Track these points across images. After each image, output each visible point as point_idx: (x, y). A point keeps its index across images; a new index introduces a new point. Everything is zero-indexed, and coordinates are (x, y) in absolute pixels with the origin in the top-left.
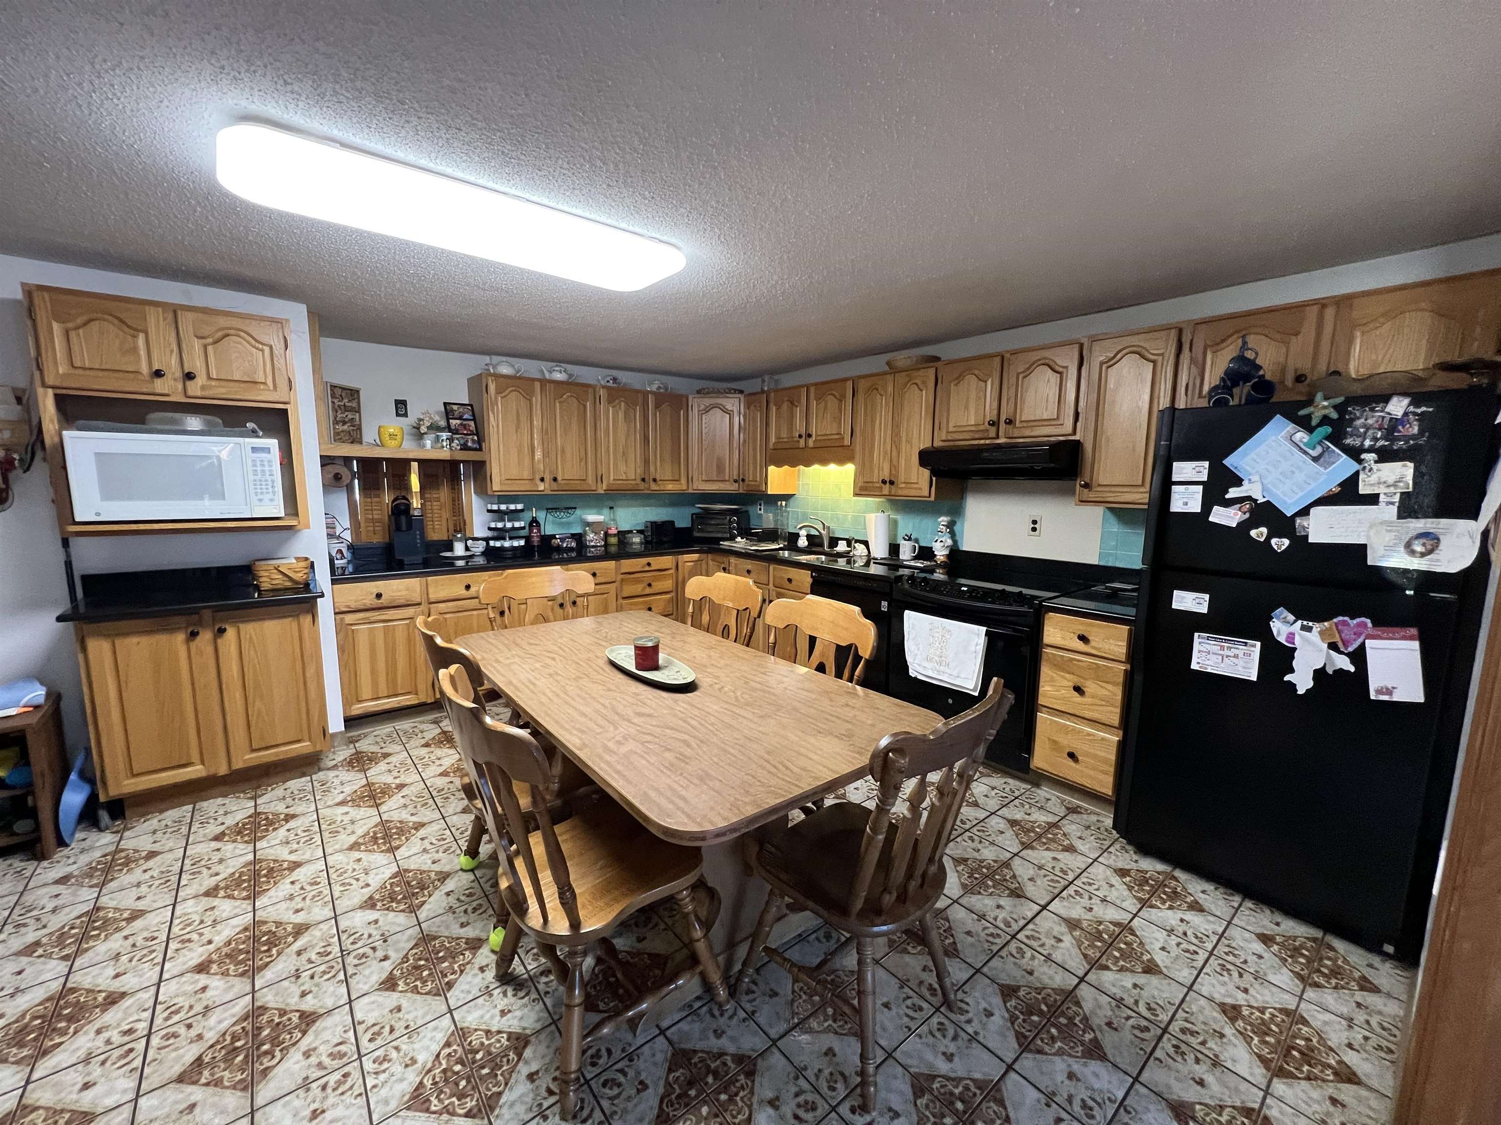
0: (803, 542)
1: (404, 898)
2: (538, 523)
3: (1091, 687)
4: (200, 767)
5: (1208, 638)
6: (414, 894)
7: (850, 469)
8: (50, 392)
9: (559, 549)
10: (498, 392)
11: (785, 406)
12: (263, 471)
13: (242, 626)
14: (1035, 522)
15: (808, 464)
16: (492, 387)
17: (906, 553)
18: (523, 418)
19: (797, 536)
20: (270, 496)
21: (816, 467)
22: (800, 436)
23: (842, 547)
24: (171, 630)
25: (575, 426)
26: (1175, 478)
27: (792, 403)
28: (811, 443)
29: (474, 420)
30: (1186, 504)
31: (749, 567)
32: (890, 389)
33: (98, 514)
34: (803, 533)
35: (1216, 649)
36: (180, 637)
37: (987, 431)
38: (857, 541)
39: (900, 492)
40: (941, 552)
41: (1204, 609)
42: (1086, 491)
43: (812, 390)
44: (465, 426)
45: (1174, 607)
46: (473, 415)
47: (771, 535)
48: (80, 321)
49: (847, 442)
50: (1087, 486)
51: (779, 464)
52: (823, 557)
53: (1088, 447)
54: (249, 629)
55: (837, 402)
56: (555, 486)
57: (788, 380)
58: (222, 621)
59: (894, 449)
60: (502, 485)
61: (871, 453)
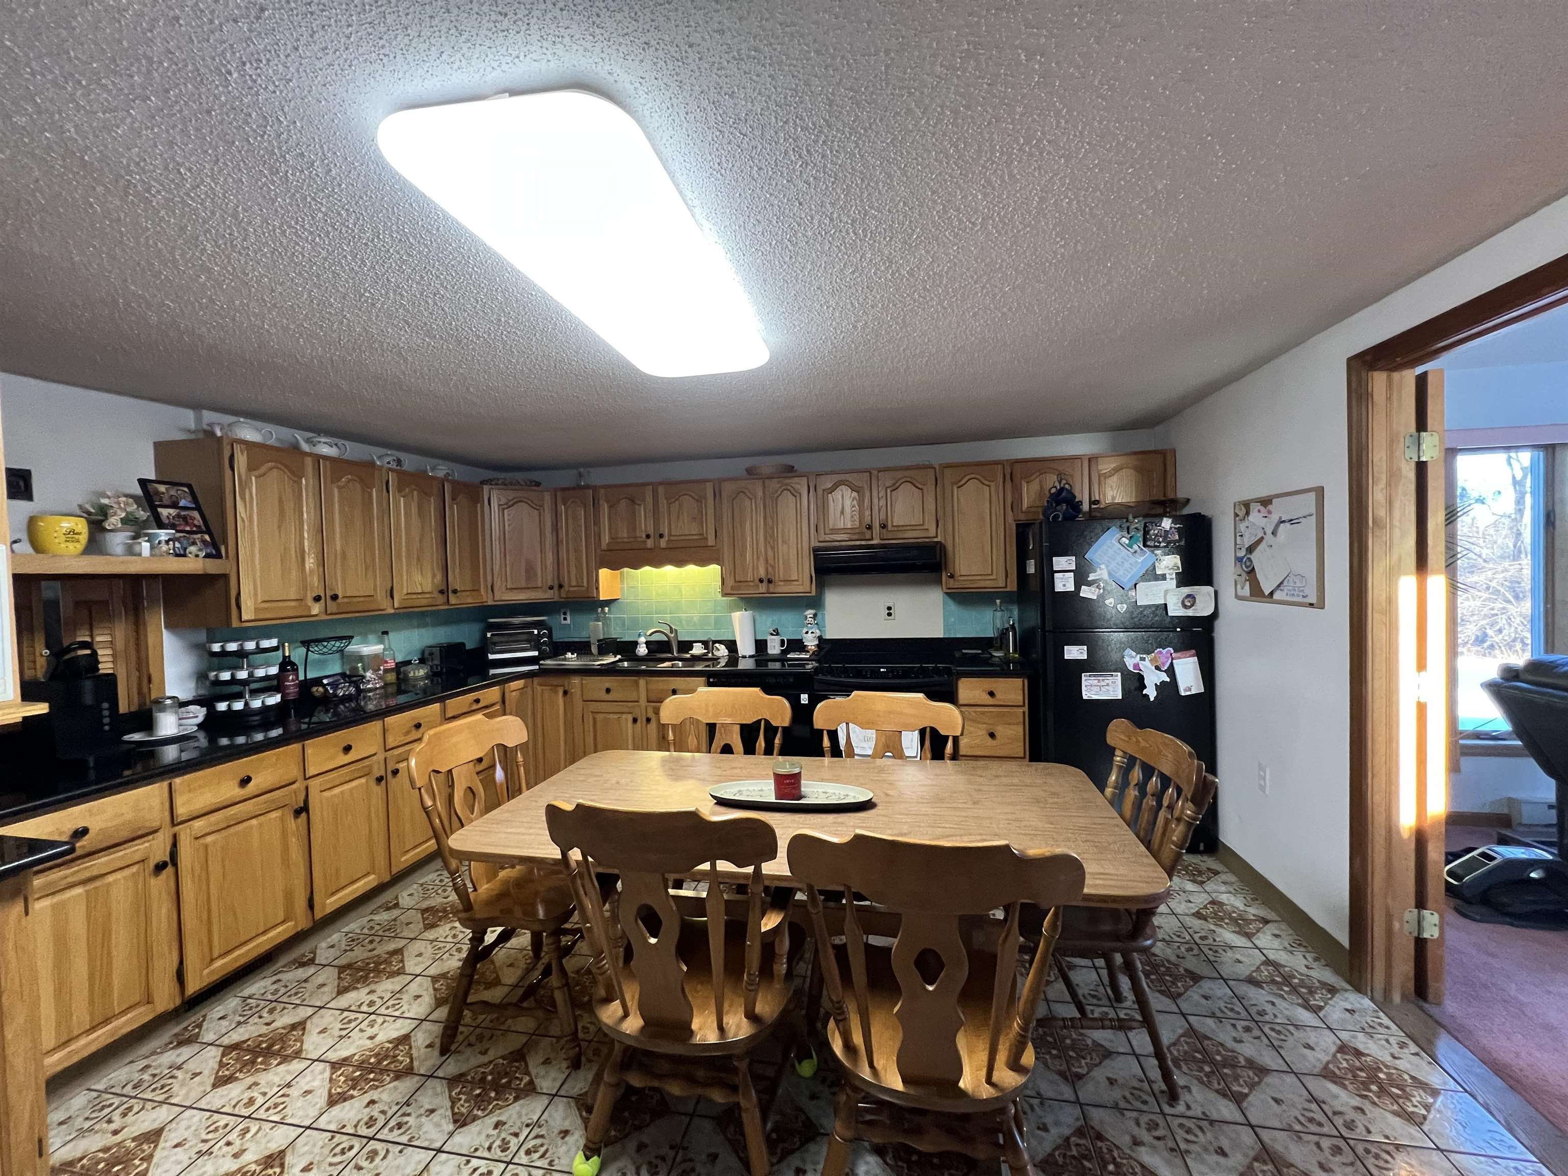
0: (642, 650)
2: (293, 664)
3: (1000, 730)
5: (1090, 676)
7: (714, 570)
9: (327, 701)
10: (251, 468)
11: (623, 504)
14: (889, 608)
15: (636, 566)
16: (241, 460)
17: (774, 648)
18: (289, 506)
19: (635, 644)
21: (647, 569)
22: (648, 536)
23: (698, 650)
25: (358, 524)
26: (1055, 569)
27: (633, 501)
28: (663, 543)
29: (198, 508)
30: (1064, 586)
32: (760, 494)
35: (1095, 682)
37: (863, 533)
38: (715, 642)
39: (779, 590)
40: (811, 642)
41: (1085, 656)
42: (951, 581)
43: (661, 490)
44: (185, 518)
45: (1065, 658)
46: (195, 499)
47: (608, 646)
49: (711, 541)
50: (952, 576)
51: (615, 566)
52: (680, 664)
53: (950, 548)
55: (694, 504)
56: (332, 606)
59: (769, 549)
60: (257, 610)
61: (743, 555)
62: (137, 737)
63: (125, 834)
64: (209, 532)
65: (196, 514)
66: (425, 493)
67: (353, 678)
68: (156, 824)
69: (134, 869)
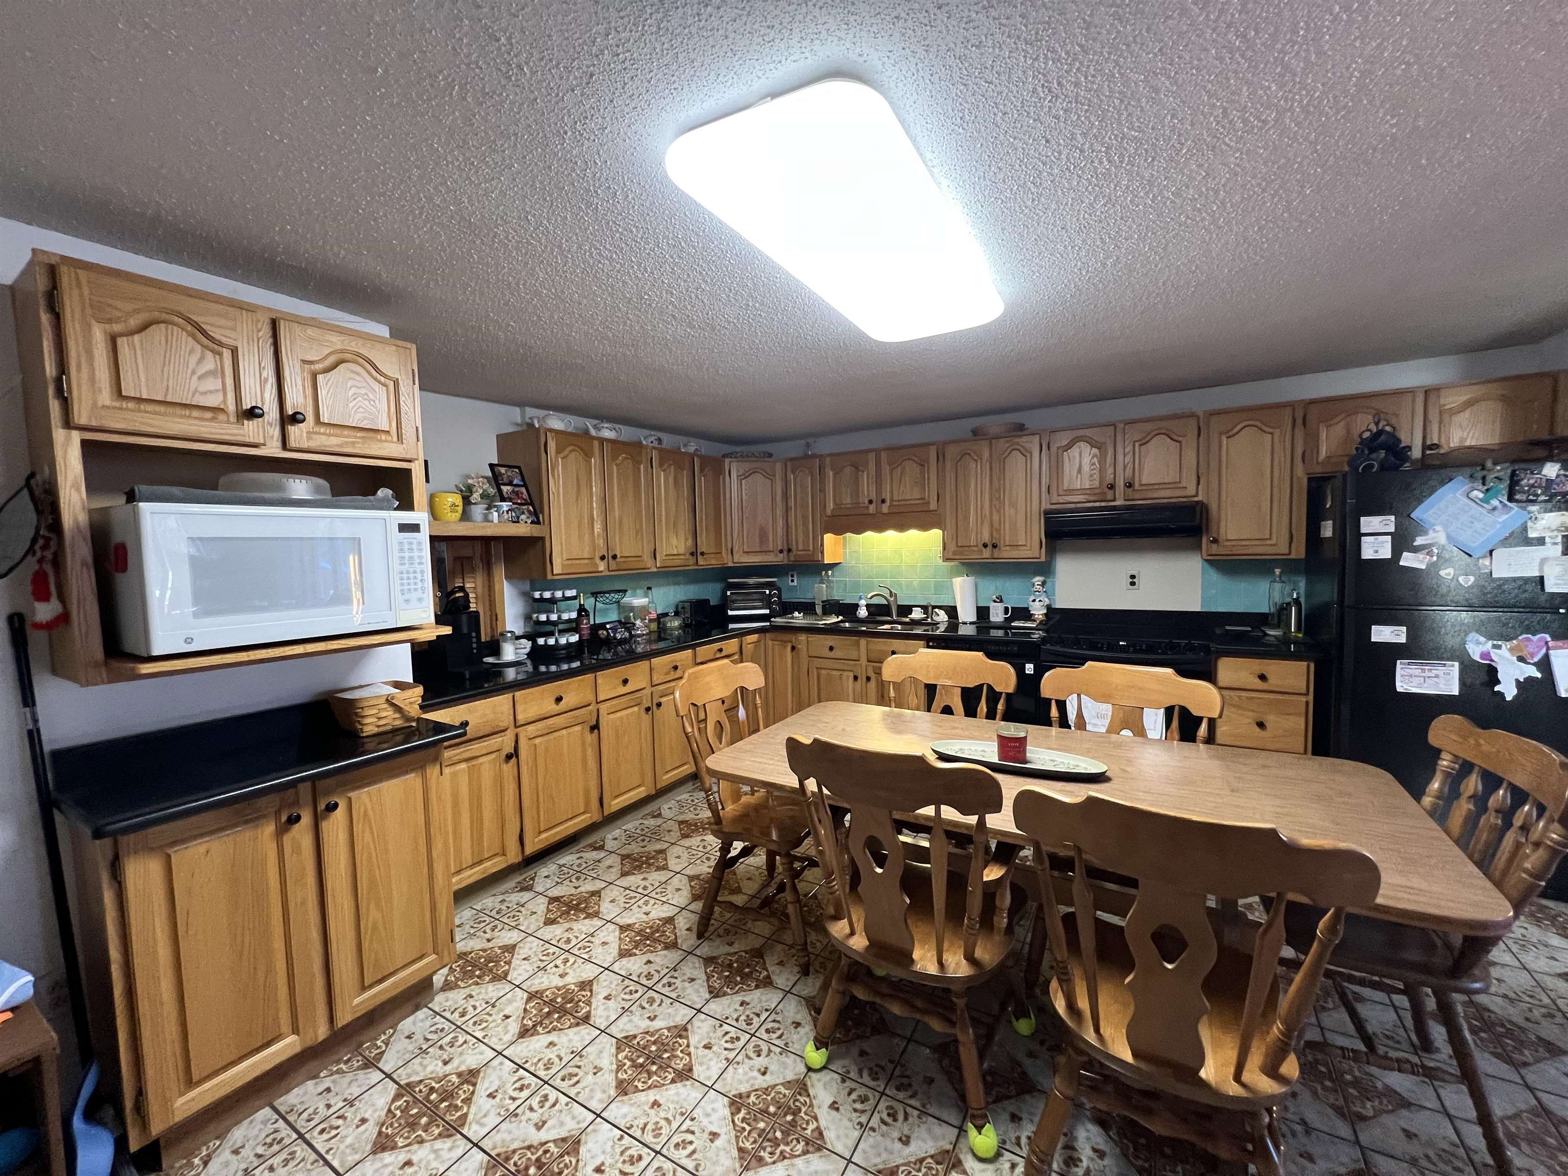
0: (863, 613)
2: (586, 611)
3: (1271, 720)
4: (293, 1038)
5: (1409, 664)
7: (935, 535)
8: (76, 437)
10: (558, 451)
11: (848, 470)
12: (411, 558)
14: (1134, 577)
15: (858, 530)
16: (552, 445)
17: (997, 615)
18: (583, 482)
19: (857, 606)
20: (419, 594)
21: (869, 534)
22: (871, 502)
23: (917, 614)
24: (253, 820)
26: (1363, 530)
27: (857, 468)
28: (885, 508)
29: (525, 485)
30: (1377, 552)
32: (986, 455)
33: (188, 641)
34: (863, 602)
35: (1418, 672)
37: (1102, 493)
38: (934, 607)
39: (1005, 555)
40: (1038, 611)
41: (1403, 639)
42: (1214, 546)
43: (883, 455)
44: (517, 493)
45: (1373, 640)
46: (523, 479)
47: (832, 607)
48: (134, 322)
49: (933, 506)
50: (1215, 541)
51: (839, 531)
52: (899, 627)
53: (1214, 507)
55: (917, 468)
56: (613, 564)
58: (329, 792)
59: (994, 512)
60: (563, 566)
61: (966, 518)
62: (490, 660)
63: (488, 730)
64: (532, 504)
65: (523, 490)
66: (679, 467)
67: (627, 625)
69: (493, 756)
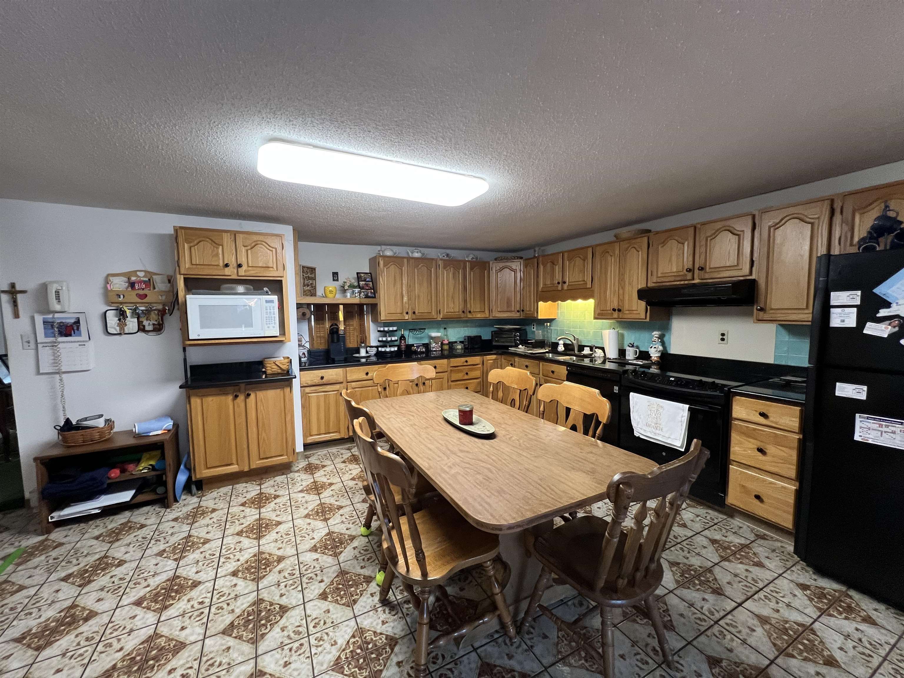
0: (561, 348)
1: (332, 548)
2: (404, 337)
3: (771, 449)
4: (237, 466)
5: (868, 418)
6: (337, 546)
7: (591, 303)
8: (182, 277)
9: (416, 352)
10: (385, 266)
11: (549, 265)
12: (270, 312)
13: (258, 393)
14: (723, 335)
15: (564, 300)
16: (382, 263)
17: (630, 355)
18: (398, 279)
19: (557, 344)
20: (273, 325)
21: (569, 301)
22: (559, 283)
23: (587, 351)
24: (226, 394)
25: (425, 284)
26: (833, 303)
27: (553, 264)
29: (372, 281)
30: (843, 321)
31: (527, 364)
32: (617, 252)
33: (199, 335)
34: (561, 342)
35: (876, 426)
36: (230, 397)
37: (686, 275)
38: (596, 348)
39: (625, 316)
40: (655, 355)
41: (863, 396)
42: (761, 313)
43: (566, 255)
44: (367, 285)
45: (837, 394)
46: (372, 278)
47: (541, 344)
48: (196, 242)
49: (589, 285)
50: (762, 310)
51: (545, 300)
52: (575, 358)
53: (762, 283)
54: (261, 394)
55: (582, 261)
56: (414, 316)
57: (551, 250)
58: (249, 390)
59: (620, 289)
60: (386, 316)
61: (605, 292)
62: (357, 355)
63: (333, 381)
64: (373, 289)
65: (371, 283)
66: (457, 269)
67: (427, 345)
68: (341, 380)
69: (336, 392)
